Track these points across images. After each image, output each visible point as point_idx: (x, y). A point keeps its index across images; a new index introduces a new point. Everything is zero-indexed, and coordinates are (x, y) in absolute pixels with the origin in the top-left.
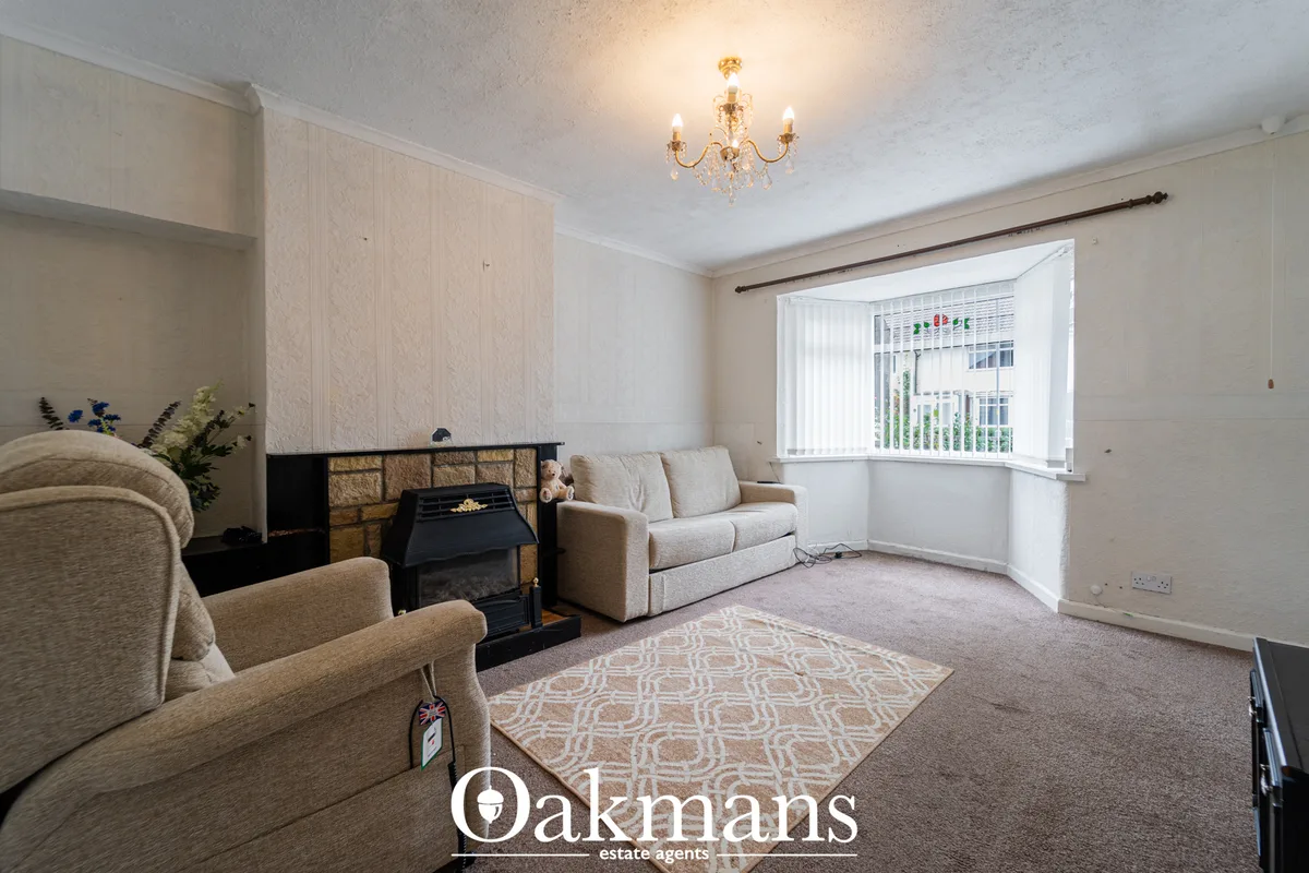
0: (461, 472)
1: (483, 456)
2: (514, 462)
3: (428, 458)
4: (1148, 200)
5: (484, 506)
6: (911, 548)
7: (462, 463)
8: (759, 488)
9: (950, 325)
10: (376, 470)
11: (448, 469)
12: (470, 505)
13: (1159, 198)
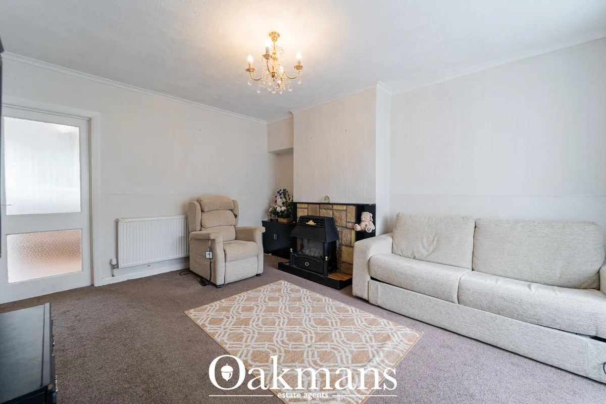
0: (327, 212)
1: (335, 207)
2: (346, 210)
3: (318, 206)
5: (315, 224)
7: (328, 209)
10: (306, 208)
11: (324, 211)
12: (311, 223)
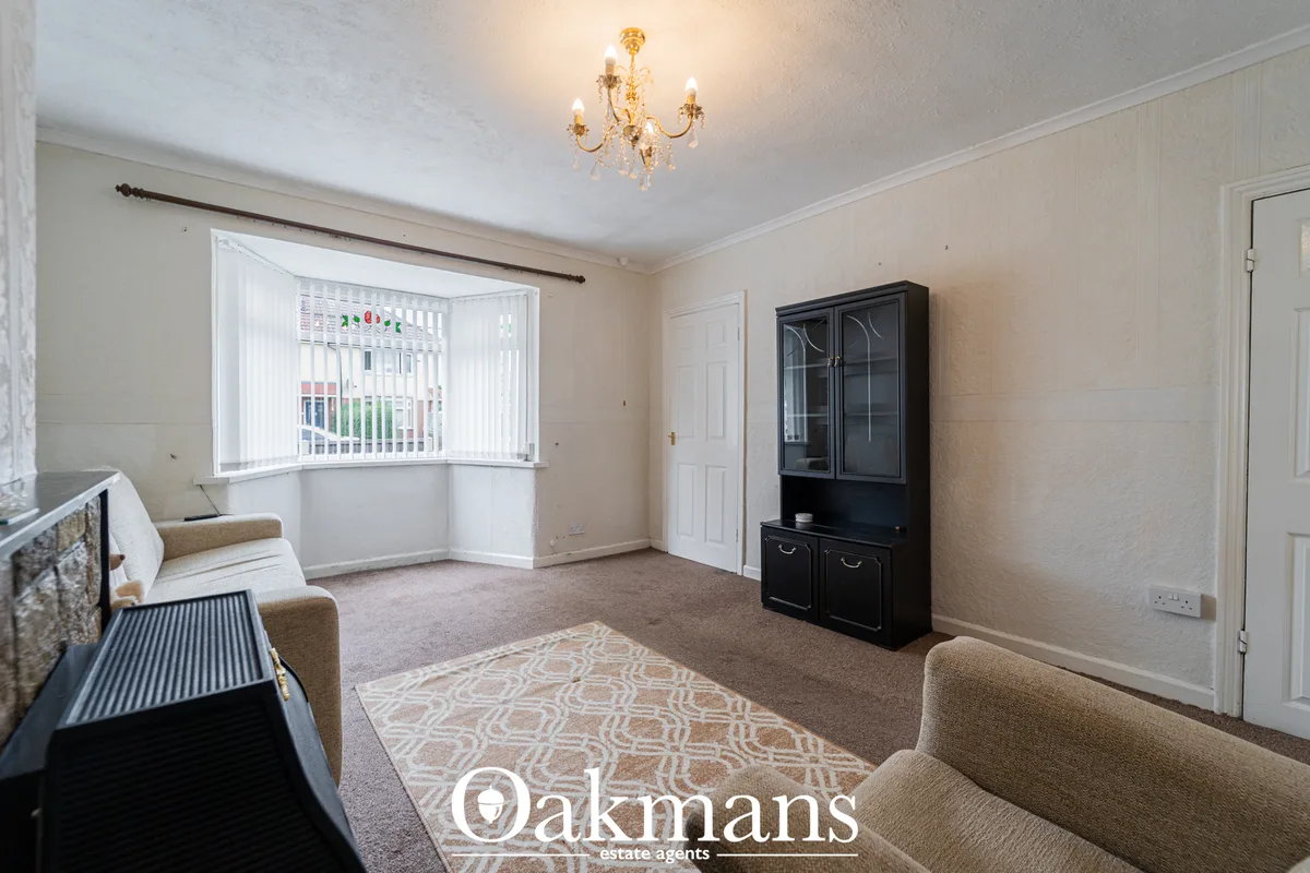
4: (569, 278)
6: (358, 561)
8: (187, 529)
9: (381, 325)
13: (581, 280)
